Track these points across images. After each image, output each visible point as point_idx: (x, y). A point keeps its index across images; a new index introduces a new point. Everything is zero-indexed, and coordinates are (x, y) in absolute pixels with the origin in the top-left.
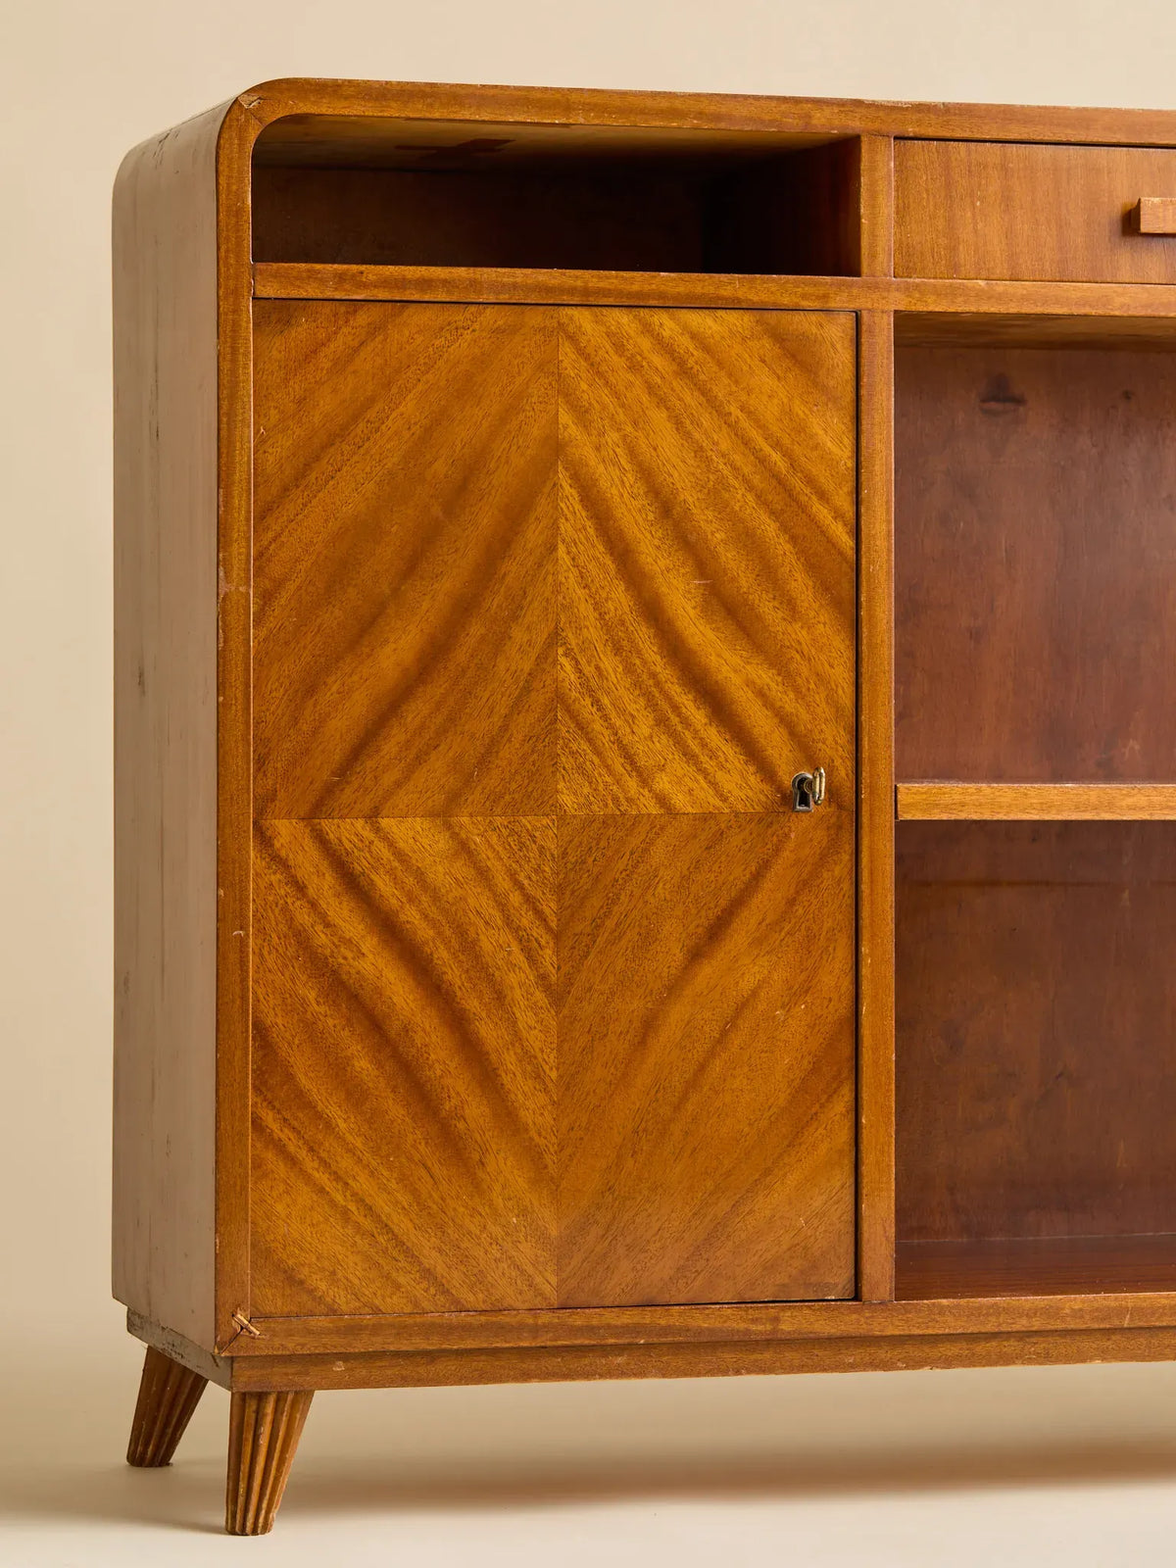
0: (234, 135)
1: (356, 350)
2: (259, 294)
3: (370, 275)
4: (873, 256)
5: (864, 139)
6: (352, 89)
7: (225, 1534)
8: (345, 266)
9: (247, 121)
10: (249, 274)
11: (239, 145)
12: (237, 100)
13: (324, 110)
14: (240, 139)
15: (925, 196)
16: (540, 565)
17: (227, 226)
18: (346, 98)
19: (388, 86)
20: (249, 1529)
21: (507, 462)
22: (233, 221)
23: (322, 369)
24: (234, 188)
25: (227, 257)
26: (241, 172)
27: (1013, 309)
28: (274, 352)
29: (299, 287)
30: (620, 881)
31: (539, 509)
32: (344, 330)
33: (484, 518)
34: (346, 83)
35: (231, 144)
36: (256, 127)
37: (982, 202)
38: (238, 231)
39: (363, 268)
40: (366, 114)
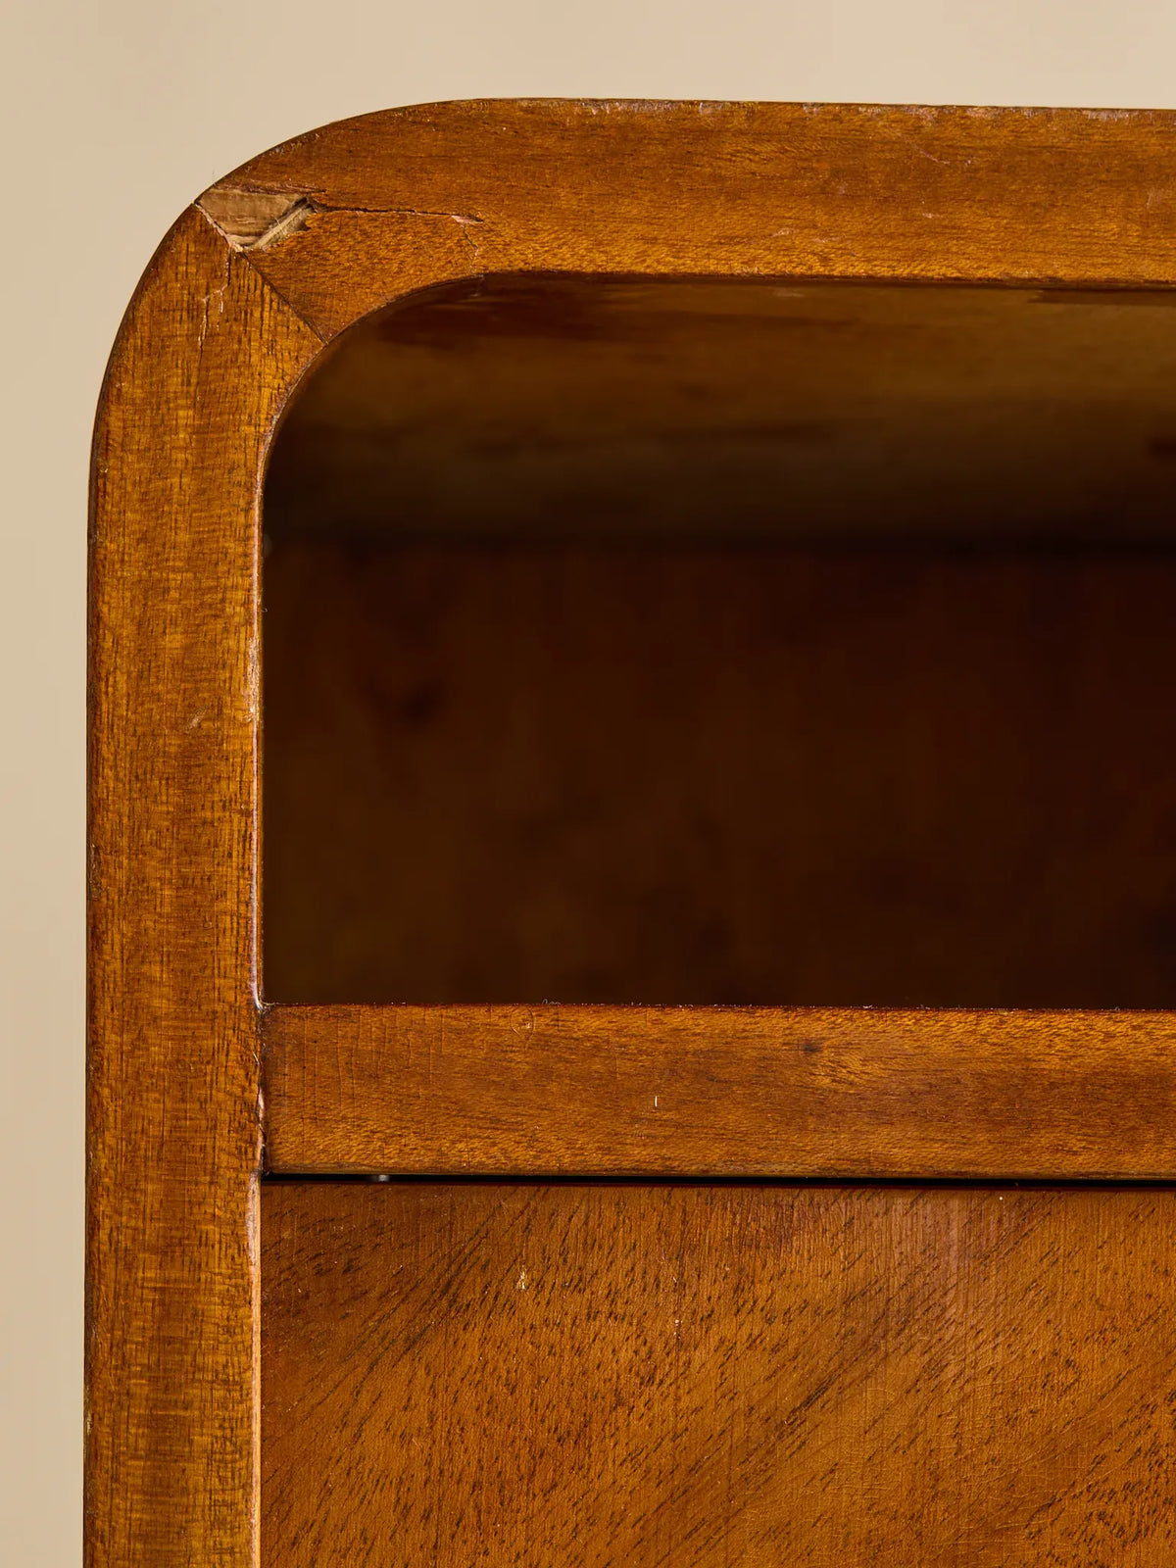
0: (175, 383)
1: (787, 1425)
2: (288, 1157)
3: (853, 1061)
6: (767, 148)
8: (729, 1021)
9: (238, 314)
10: (244, 1063)
11: (200, 432)
12: (190, 214)
13: (625, 258)
14: (206, 399)
17: (135, 833)
18: (734, 196)
19: (952, 131)
22: (167, 801)
23: (616, 1522)
24: (174, 641)
25: (134, 981)
26: (204, 559)
28: (374, 1441)
29: (495, 1122)
32: (725, 1328)
34: (739, 122)
35: (161, 428)
36: (287, 344)
38: (189, 851)
39: (819, 1024)
40: (838, 269)
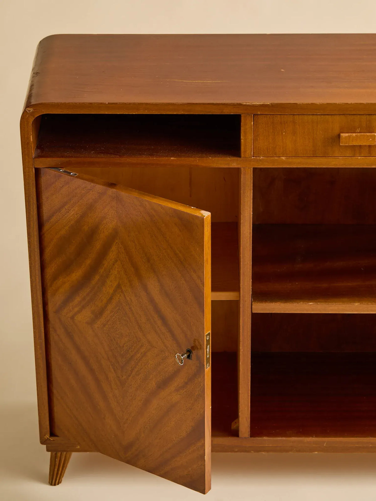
0: (25, 120)
1: (61, 187)
4: (245, 152)
5: (242, 115)
7: (47, 484)
9: (29, 116)
11: (27, 124)
13: (54, 113)
14: (27, 122)
15: (265, 131)
16: (114, 265)
17: (24, 148)
20: (53, 483)
21: (103, 232)
22: (26, 146)
25: (25, 157)
26: (28, 131)
27: (295, 166)
30: (138, 360)
31: (113, 249)
32: (58, 181)
33: (98, 245)
36: (32, 118)
37: (285, 133)
38: (28, 149)
